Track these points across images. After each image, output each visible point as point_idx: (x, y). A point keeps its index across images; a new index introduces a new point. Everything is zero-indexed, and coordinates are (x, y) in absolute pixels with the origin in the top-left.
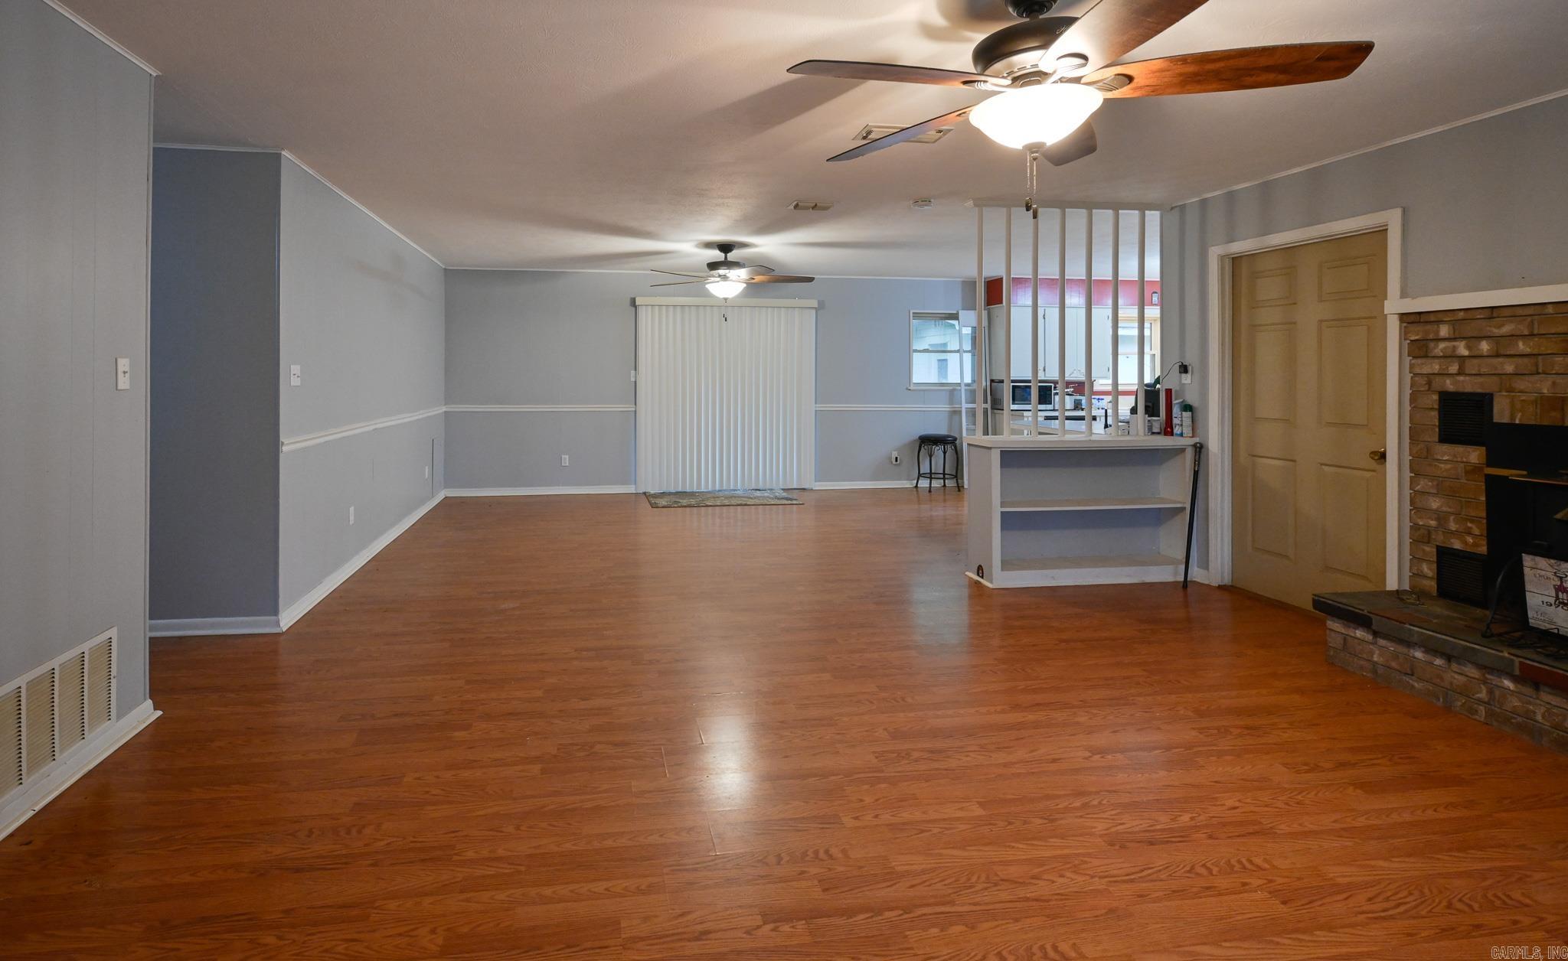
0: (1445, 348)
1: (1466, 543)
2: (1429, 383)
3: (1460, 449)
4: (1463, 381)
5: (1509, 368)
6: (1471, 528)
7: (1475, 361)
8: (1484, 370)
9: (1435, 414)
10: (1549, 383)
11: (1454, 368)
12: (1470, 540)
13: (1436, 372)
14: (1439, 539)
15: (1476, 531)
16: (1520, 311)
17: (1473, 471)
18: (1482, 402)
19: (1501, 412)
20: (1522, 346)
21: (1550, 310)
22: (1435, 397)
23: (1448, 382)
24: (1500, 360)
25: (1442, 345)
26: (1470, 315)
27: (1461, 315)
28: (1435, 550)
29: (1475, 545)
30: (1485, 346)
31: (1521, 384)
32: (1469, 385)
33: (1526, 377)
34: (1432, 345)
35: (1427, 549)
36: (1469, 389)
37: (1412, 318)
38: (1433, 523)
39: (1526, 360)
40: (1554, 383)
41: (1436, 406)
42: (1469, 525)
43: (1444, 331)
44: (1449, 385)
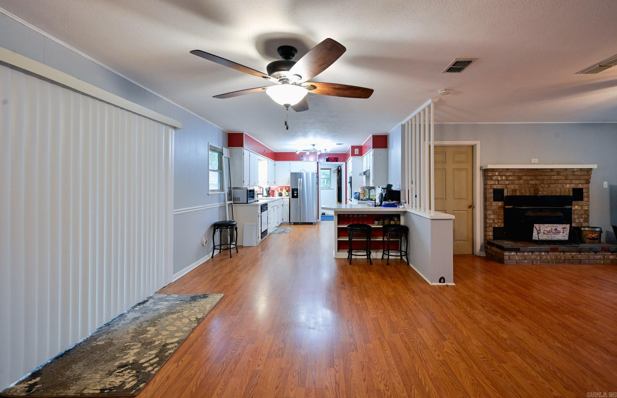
0: (496, 178)
1: (499, 225)
2: (491, 186)
3: (498, 202)
4: (498, 186)
5: (507, 183)
6: (499, 221)
7: (501, 181)
8: (503, 183)
9: (493, 194)
10: (513, 186)
11: (497, 183)
12: (499, 224)
13: (493, 184)
14: (493, 225)
15: (501, 222)
16: (512, 170)
17: (500, 207)
18: (502, 191)
19: (506, 194)
20: (511, 178)
21: (517, 170)
22: (492, 190)
23: (495, 186)
24: (506, 181)
25: (495, 177)
26: (503, 170)
27: (501, 170)
28: (492, 228)
29: (501, 225)
30: (504, 178)
31: (509, 186)
32: (499, 187)
33: (510, 185)
34: (493, 177)
35: (491, 228)
36: (499, 188)
37: (491, 170)
38: (492, 222)
39: (510, 181)
40: (514, 186)
41: (493, 192)
42: (499, 220)
43: (497, 173)
44: (495, 187)
